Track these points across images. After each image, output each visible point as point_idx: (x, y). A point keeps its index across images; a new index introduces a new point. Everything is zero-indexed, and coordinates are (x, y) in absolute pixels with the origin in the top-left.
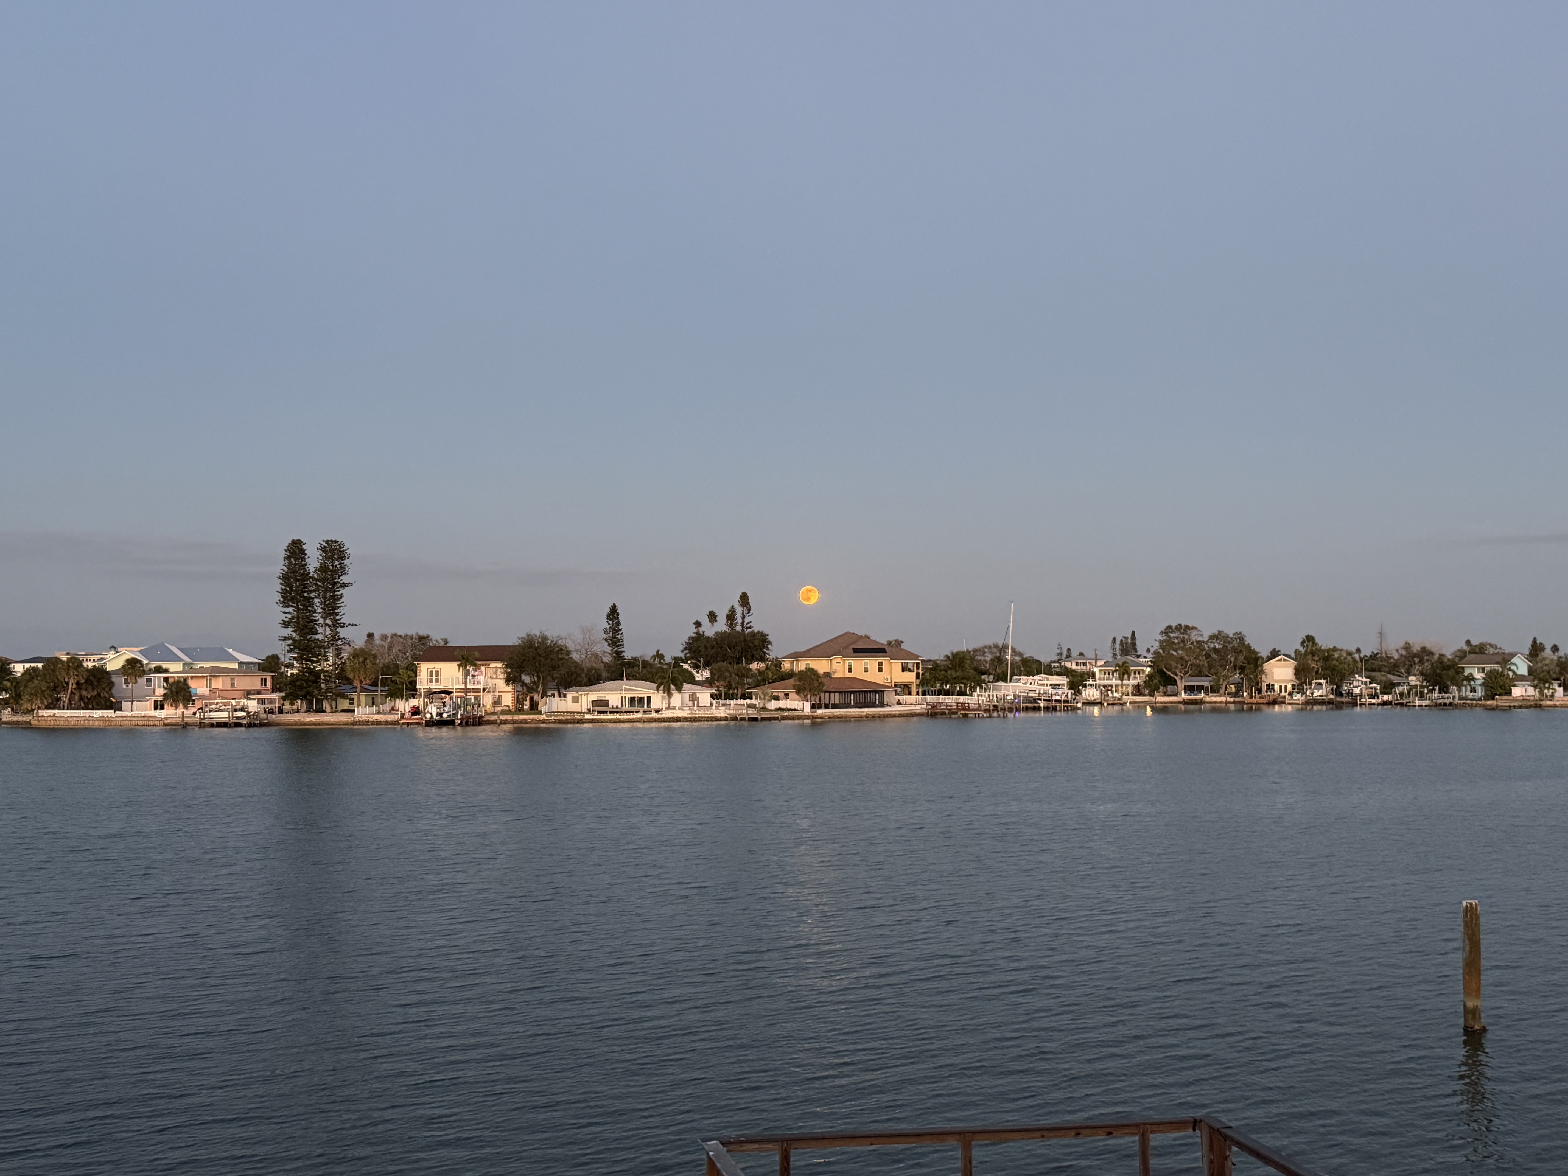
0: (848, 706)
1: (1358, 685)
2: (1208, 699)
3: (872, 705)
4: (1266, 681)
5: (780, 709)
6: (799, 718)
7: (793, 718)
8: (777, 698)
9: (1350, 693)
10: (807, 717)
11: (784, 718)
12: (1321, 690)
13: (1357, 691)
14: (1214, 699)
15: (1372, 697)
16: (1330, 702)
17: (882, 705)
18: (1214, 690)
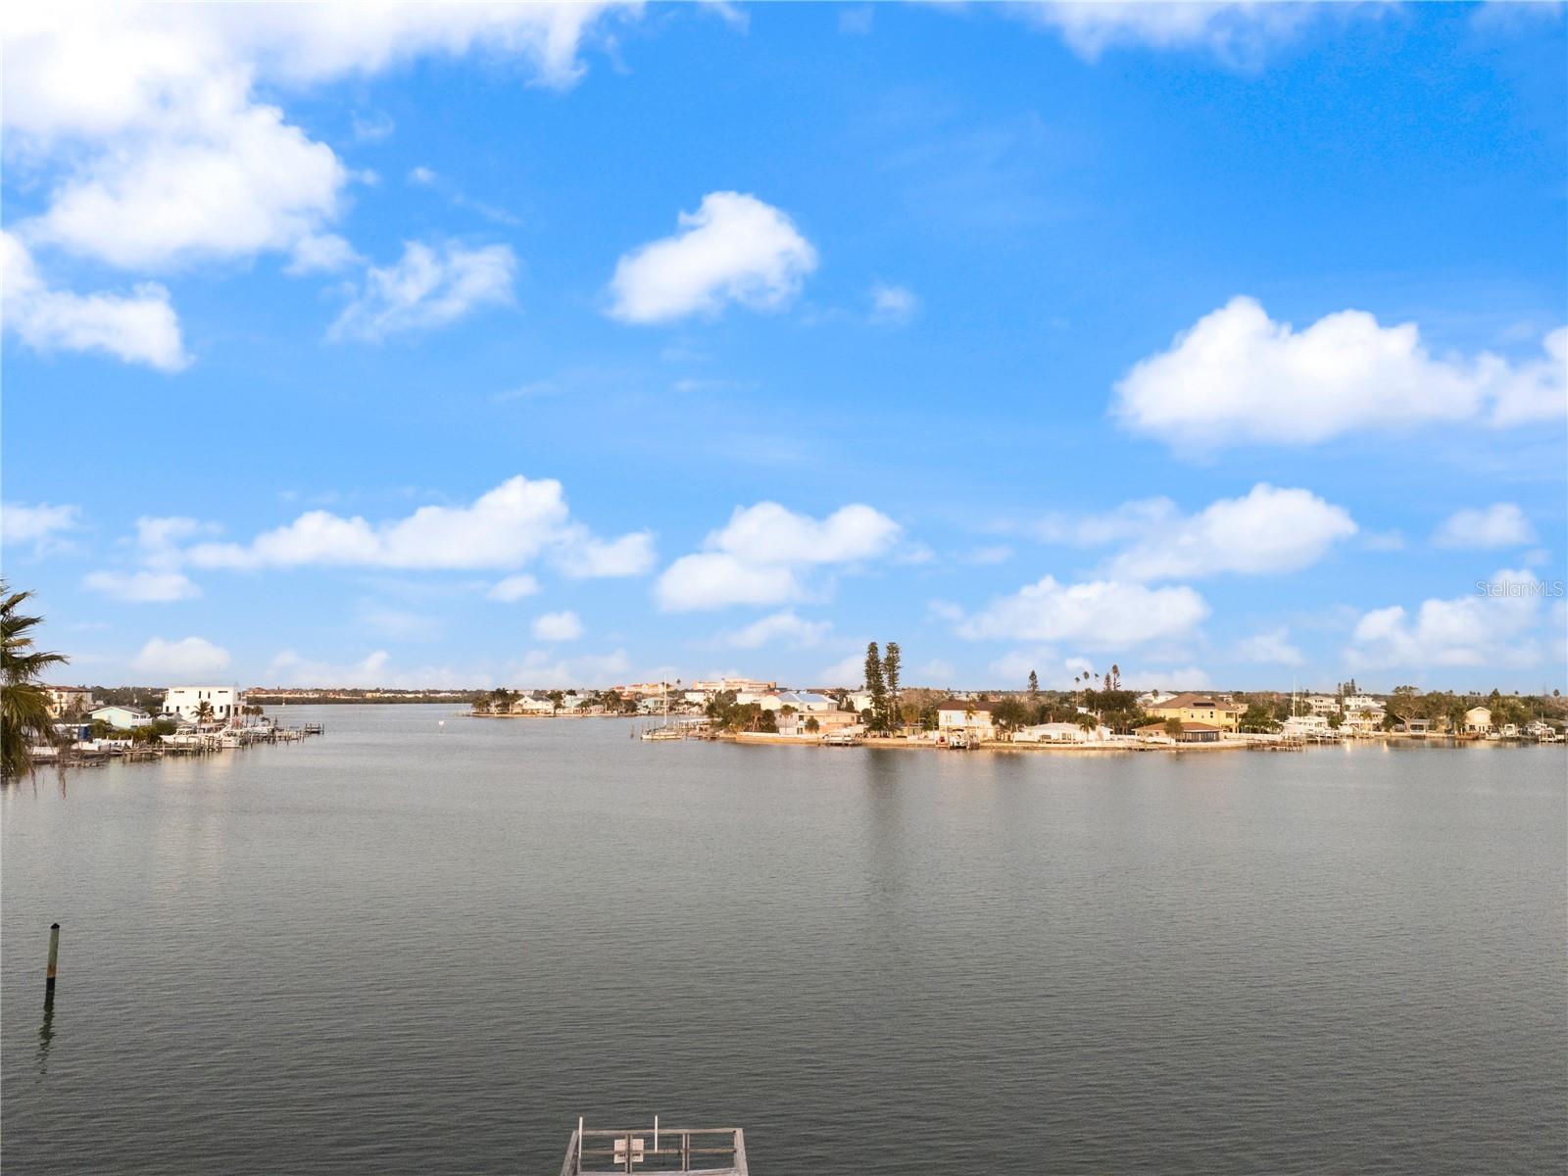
0: (1197, 741)
1: (1539, 728)
2: (1428, 734)
3: (1211, 740)
4: (1468, 723)
5: (1155, 743)
6: (1169, 748)
7: (1165, 749)
8: (1151, 735)
9: (1532, 734)
10: (1174, 748)
11: (1160, 748)
12: (1512, 731)
13: (1538, 732)
14: (1432, 735)
15: (1549, 736)
16: (1518, 739)
17: (1218, 739)
18: (1432, 727)
